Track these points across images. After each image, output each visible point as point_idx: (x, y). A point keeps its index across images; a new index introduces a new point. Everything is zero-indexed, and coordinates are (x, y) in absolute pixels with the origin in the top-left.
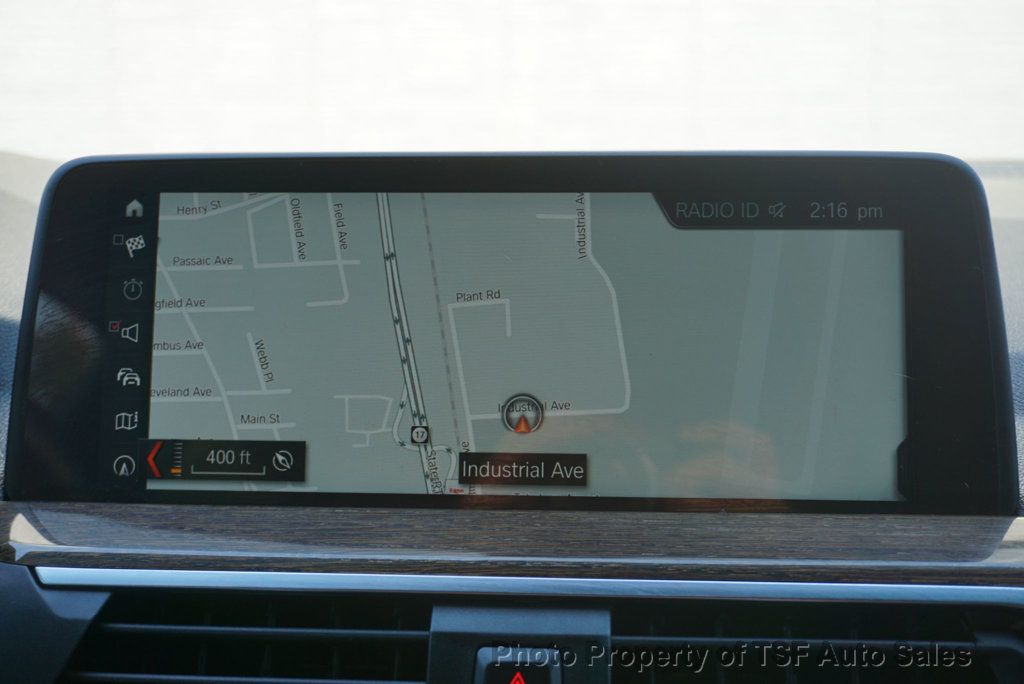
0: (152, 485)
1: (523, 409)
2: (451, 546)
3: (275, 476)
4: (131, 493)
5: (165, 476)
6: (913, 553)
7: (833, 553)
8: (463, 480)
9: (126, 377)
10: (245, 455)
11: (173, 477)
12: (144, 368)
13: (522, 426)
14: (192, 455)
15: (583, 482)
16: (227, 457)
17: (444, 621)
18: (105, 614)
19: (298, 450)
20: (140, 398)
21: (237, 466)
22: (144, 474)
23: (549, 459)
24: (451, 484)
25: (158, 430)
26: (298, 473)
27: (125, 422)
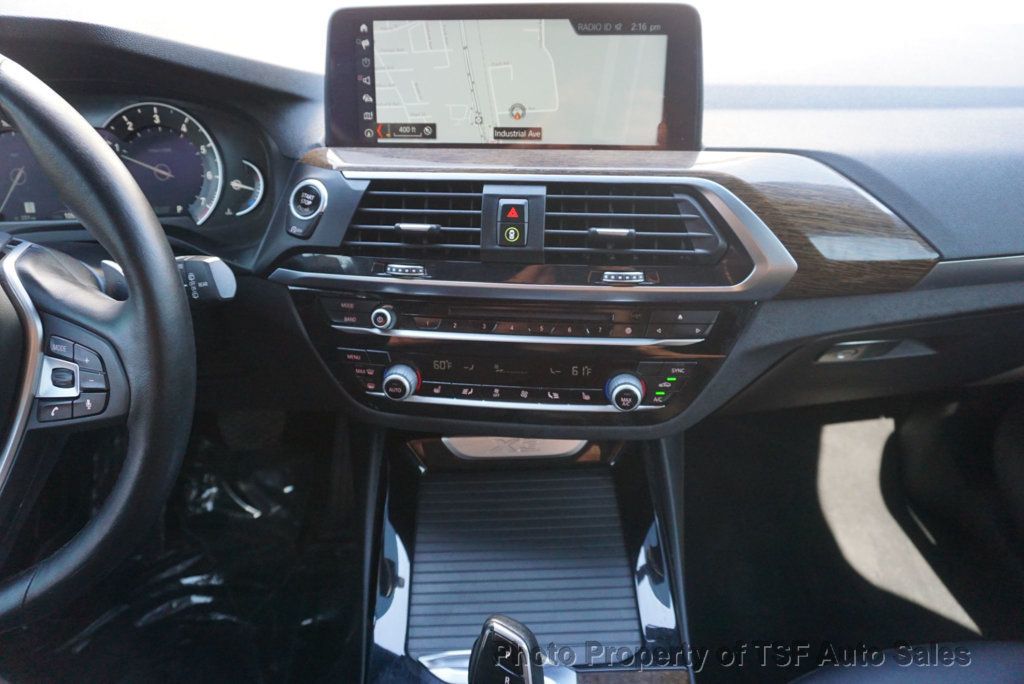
0: (380, 141)
1: (518, 110)
2: (491, 163)
3: (425, 137)
4: (372, 144)
5: (385, 137)
6: (657, 165)
7: (628, 165)
8: (496, 138)
9: (367, 98)
10: (414, 129)
11: (386, 137)
12: (373, 94)
13: (518, 117)
14: (394, 129)
15: (540, 138)
16: (407, 130)
17: (487, 190)
18: (370, 188)
19: (433, 126)
20: (372, 107)
21: (411, 133)
22: (377, 136)
23: (527, 130)
24: (491, 140)
25: (380, 120)
26: (433, 136)
27: (368, 116)
